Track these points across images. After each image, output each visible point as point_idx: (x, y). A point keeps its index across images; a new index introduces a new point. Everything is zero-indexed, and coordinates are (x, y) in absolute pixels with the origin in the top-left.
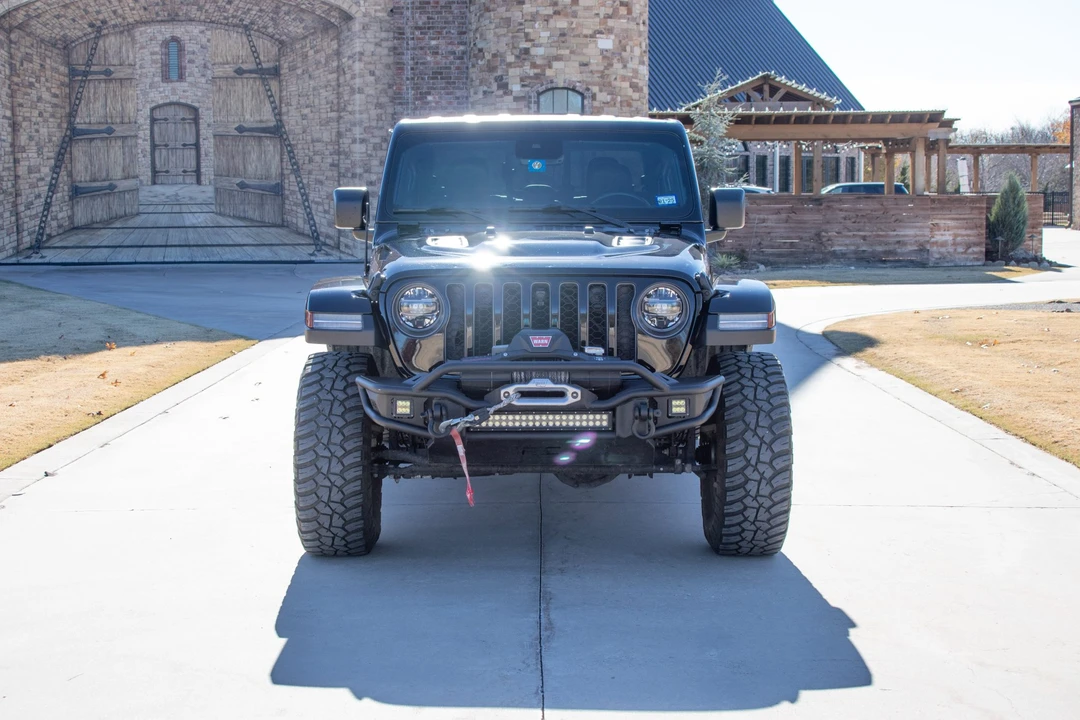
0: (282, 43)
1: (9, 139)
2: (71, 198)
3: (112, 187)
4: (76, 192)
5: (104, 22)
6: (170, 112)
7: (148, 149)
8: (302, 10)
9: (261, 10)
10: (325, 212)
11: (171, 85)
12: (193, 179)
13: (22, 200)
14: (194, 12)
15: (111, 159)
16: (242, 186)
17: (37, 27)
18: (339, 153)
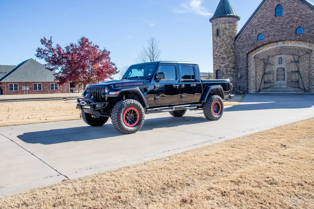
0: (299, 56)
1: (255, 75)
2: (264, 83)
3: (270, 82)
4: (265, 83)
5: (270, 56)
6: (280, 69)
7: (276, 75)
8: (303, 50)
9: (296, 51)
10: (307, 85)
11: (280, 65)
12: (283, 80)
13: (257, 84)
14: (284, 53)
15: (270, 77)
16: (292, 81)
17: (260, 57)
18: (309, 75)
